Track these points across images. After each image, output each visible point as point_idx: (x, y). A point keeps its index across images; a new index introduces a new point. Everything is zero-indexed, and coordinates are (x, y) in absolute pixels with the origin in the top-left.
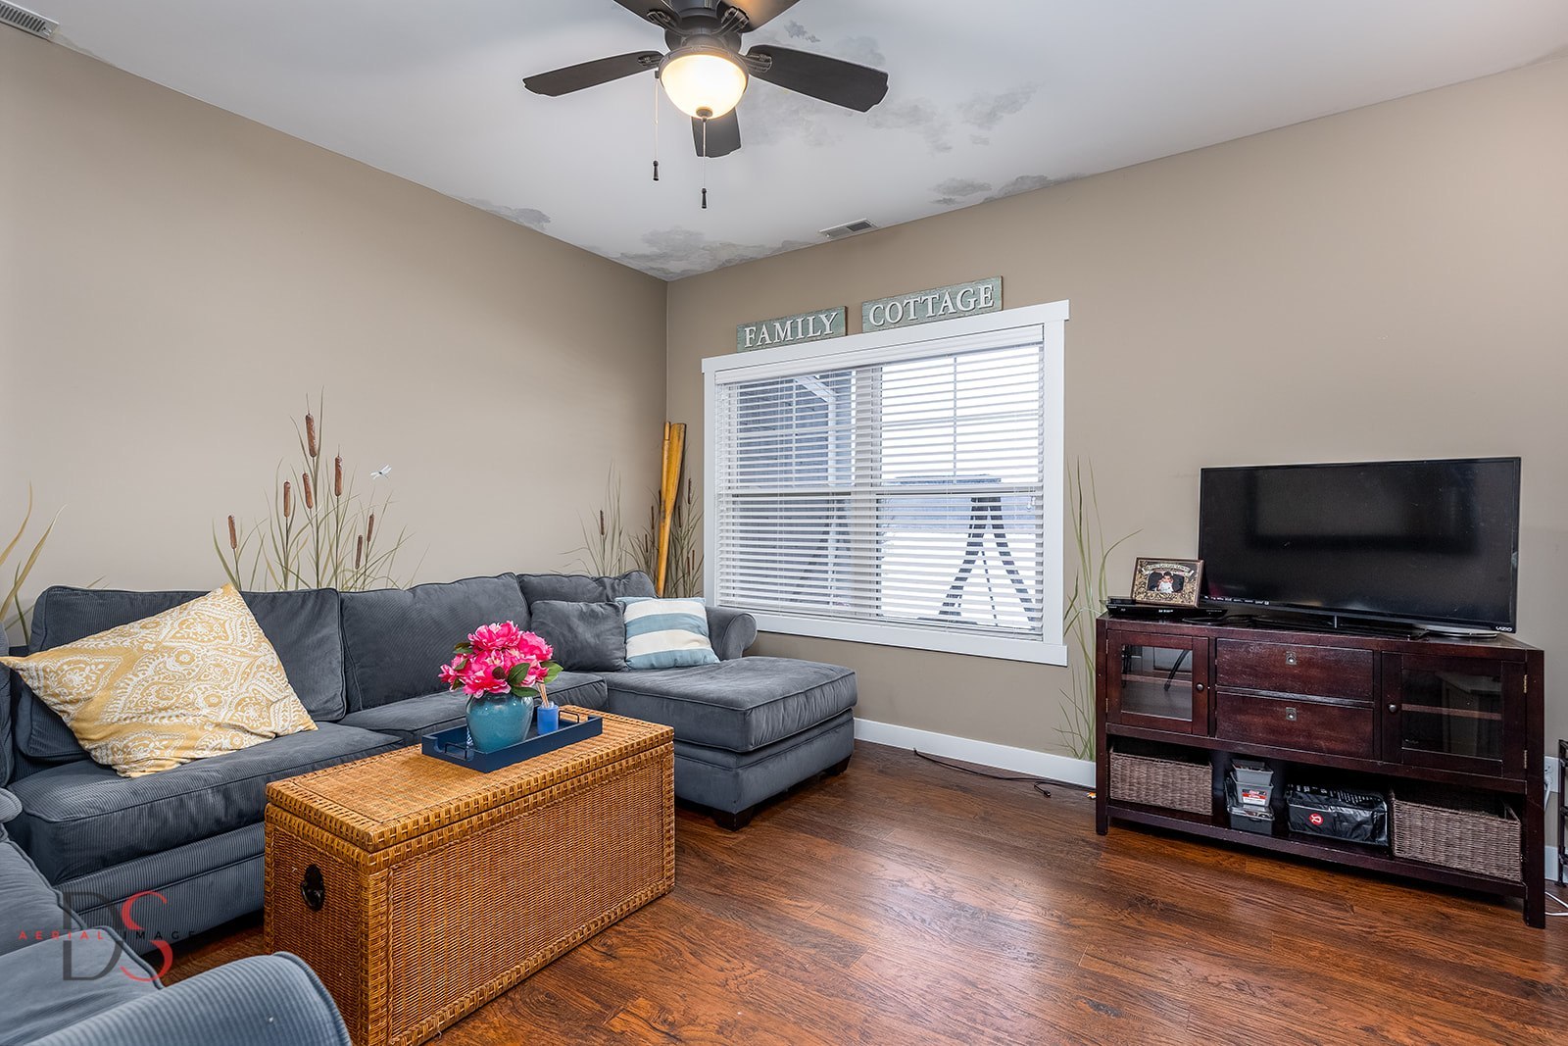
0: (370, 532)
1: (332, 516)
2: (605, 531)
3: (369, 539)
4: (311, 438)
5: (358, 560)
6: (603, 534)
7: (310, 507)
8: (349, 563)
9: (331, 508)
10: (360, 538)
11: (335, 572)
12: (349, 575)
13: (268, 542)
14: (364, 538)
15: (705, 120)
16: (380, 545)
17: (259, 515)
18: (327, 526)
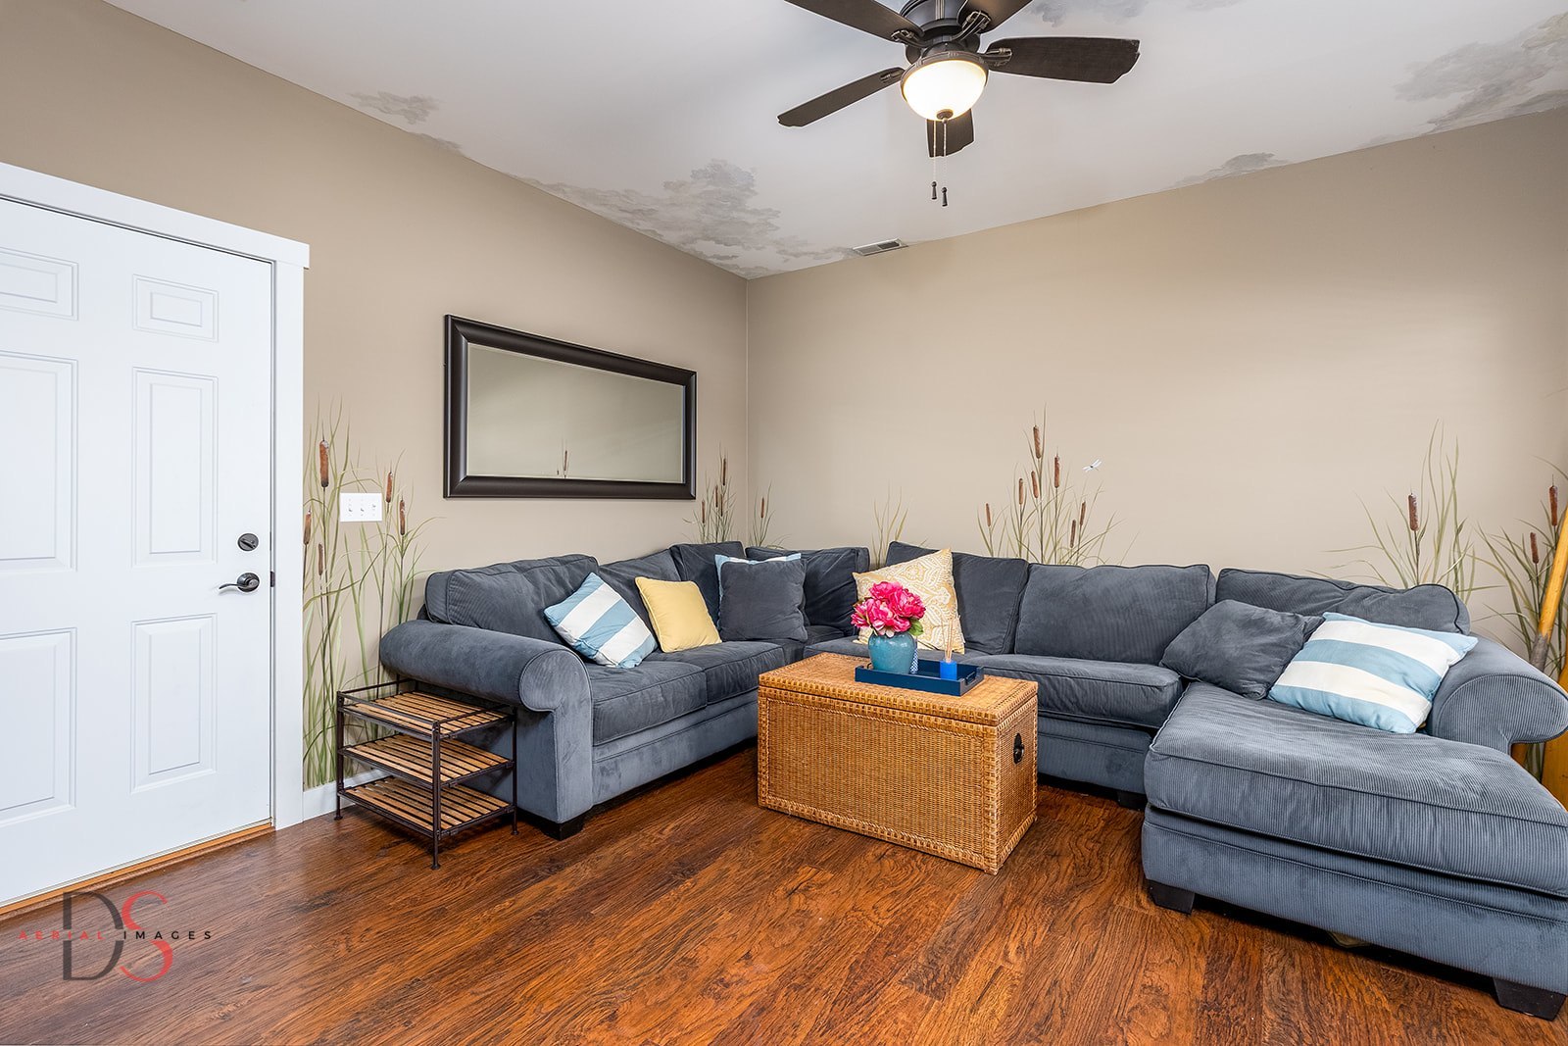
0: (1082, 517)
1: (1052, 504)
2: (1420, 524)
3: (1081, 523)
4: (1037, 444)
5: (1072, 541)
6: (1414, 527)
7: (1036, 497)
8: (1065, 542)
9: (1051, 497)
10: (1074, 522)
11: (1055, 548)
12: (1065, 552)
13: (1009, 521)
14: (1078, 523)
15: (945, 122)
16: (1091, 529)
17: (1004, 504)
18: (1049, 512)
